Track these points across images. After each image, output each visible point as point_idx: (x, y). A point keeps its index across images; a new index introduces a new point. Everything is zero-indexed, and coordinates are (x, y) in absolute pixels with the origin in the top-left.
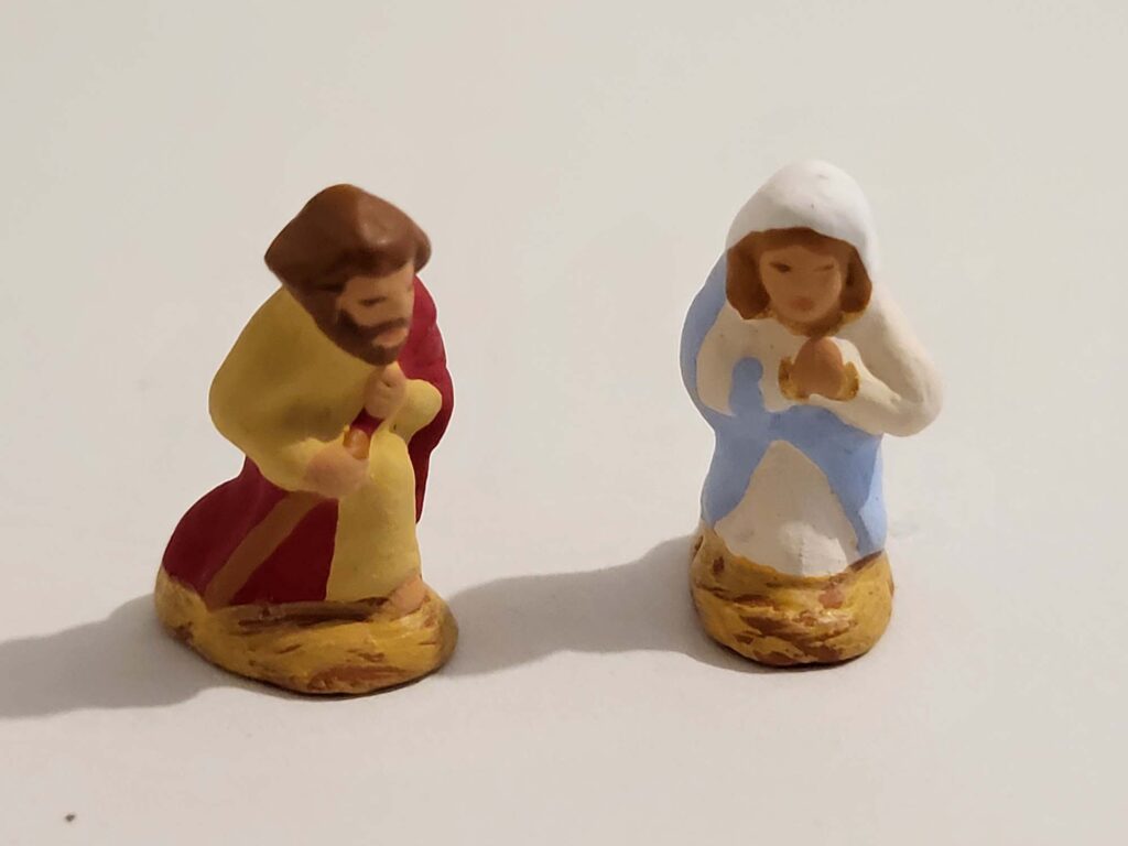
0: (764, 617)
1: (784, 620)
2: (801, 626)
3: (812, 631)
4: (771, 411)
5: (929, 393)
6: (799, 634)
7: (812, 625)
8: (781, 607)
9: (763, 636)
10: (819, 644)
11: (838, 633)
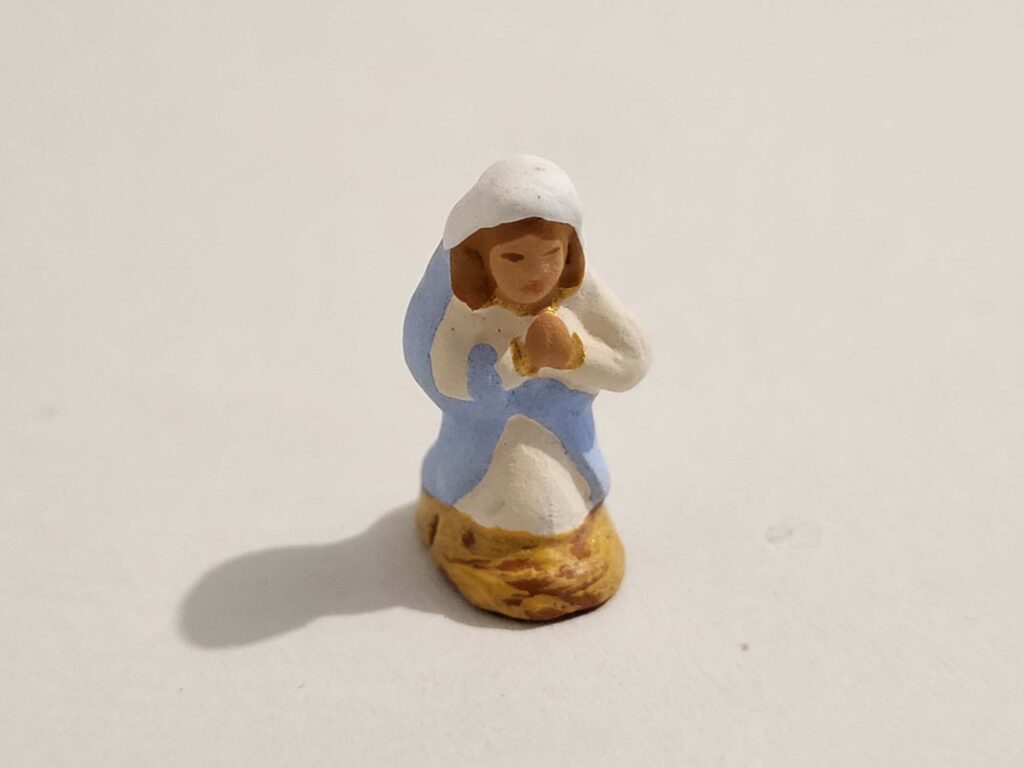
0: (529, 578)
1: (547, 578)
2: (564, 581)
3: (573, 582)
4: (507, 389)
5: (644, 348)
6: (564, 588)
7: (572, 577)
8: (542, 566)
9: (532, 595)
10: (580, 593)
11: (595, 580)
